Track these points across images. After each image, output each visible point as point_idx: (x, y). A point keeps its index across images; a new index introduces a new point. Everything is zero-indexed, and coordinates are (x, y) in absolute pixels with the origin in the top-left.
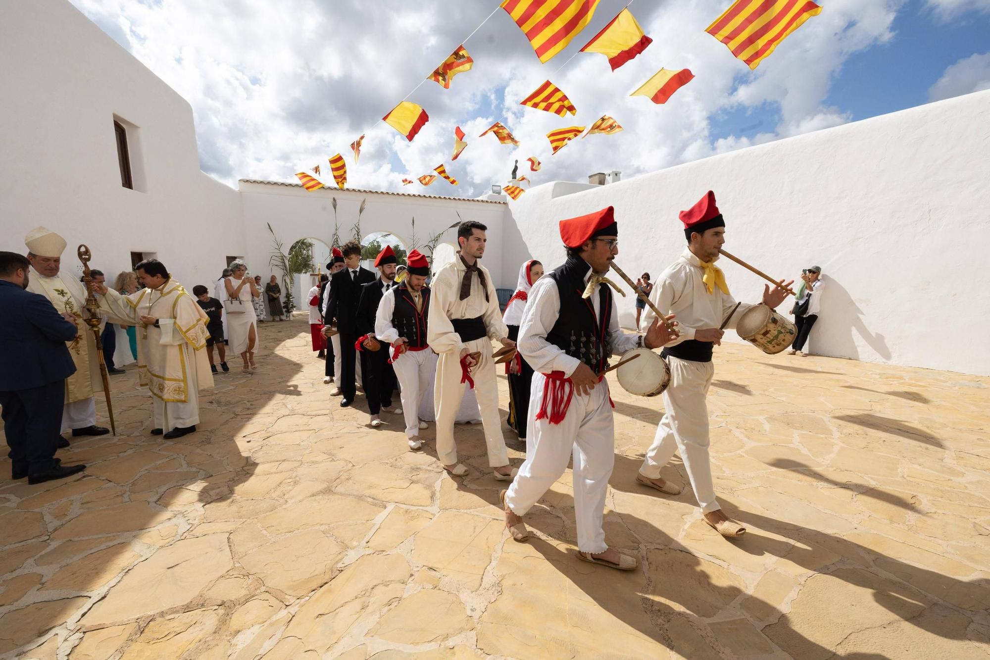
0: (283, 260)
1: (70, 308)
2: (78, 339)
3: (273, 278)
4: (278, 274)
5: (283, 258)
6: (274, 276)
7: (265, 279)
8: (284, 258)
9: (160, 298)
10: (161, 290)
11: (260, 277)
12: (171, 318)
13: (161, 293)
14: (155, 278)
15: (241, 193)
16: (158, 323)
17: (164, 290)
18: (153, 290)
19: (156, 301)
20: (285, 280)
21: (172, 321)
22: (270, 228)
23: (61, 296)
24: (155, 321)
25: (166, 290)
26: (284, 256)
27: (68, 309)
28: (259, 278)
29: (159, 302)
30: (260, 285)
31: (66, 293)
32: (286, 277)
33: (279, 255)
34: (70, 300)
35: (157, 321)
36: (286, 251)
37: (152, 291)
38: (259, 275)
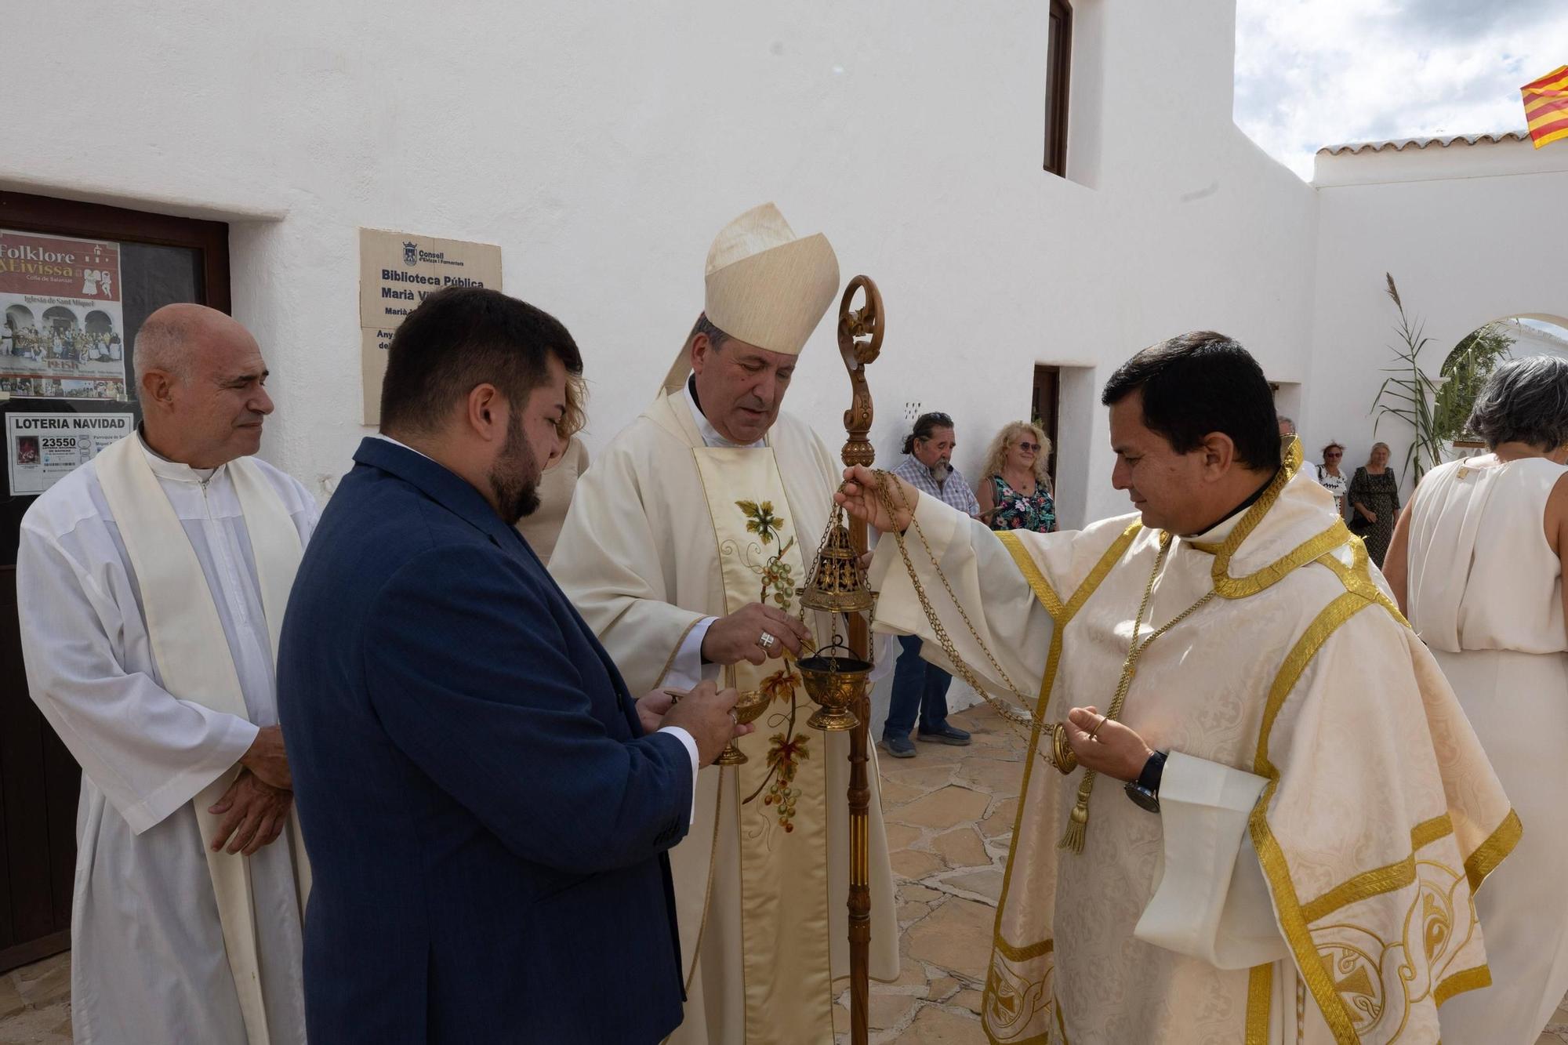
0: (1421, 392)
1: (778, 597)
2: (793, 755)
3: (1380, 453)
4: (1398, 437)
5: (1420, 386)
6: (1386, 447)
7: (1354, 458)
8: (1425, 387)
9: (1203, 602)
10: (1222, 552)
11: (1340, 448)
12: (1241, 767)
13: (1219, 574)
14: (1196, 459)
15: (1318, 189)
16: (1155, 785)
17: (1240, 553)
18: (1177, 540)
19: (1177, 621)
20: (1416, 461)
21: (1245, 790)
22: (1393, 290)
23: (755, 537)
24: (1139, 764)
25: (1250, 555)
26: (1426, 380)
27: (771, 602)
28: (1335, 451)
29: (1192, 633)
30: (1338, 475)
31: (778, 523)
32: (1422, 451)
33: (1410, 376)
34: (784, 560)
35: (1156, 764)
36: (1432, 363)
37: (1166, 546)
38: (1338, 442)
